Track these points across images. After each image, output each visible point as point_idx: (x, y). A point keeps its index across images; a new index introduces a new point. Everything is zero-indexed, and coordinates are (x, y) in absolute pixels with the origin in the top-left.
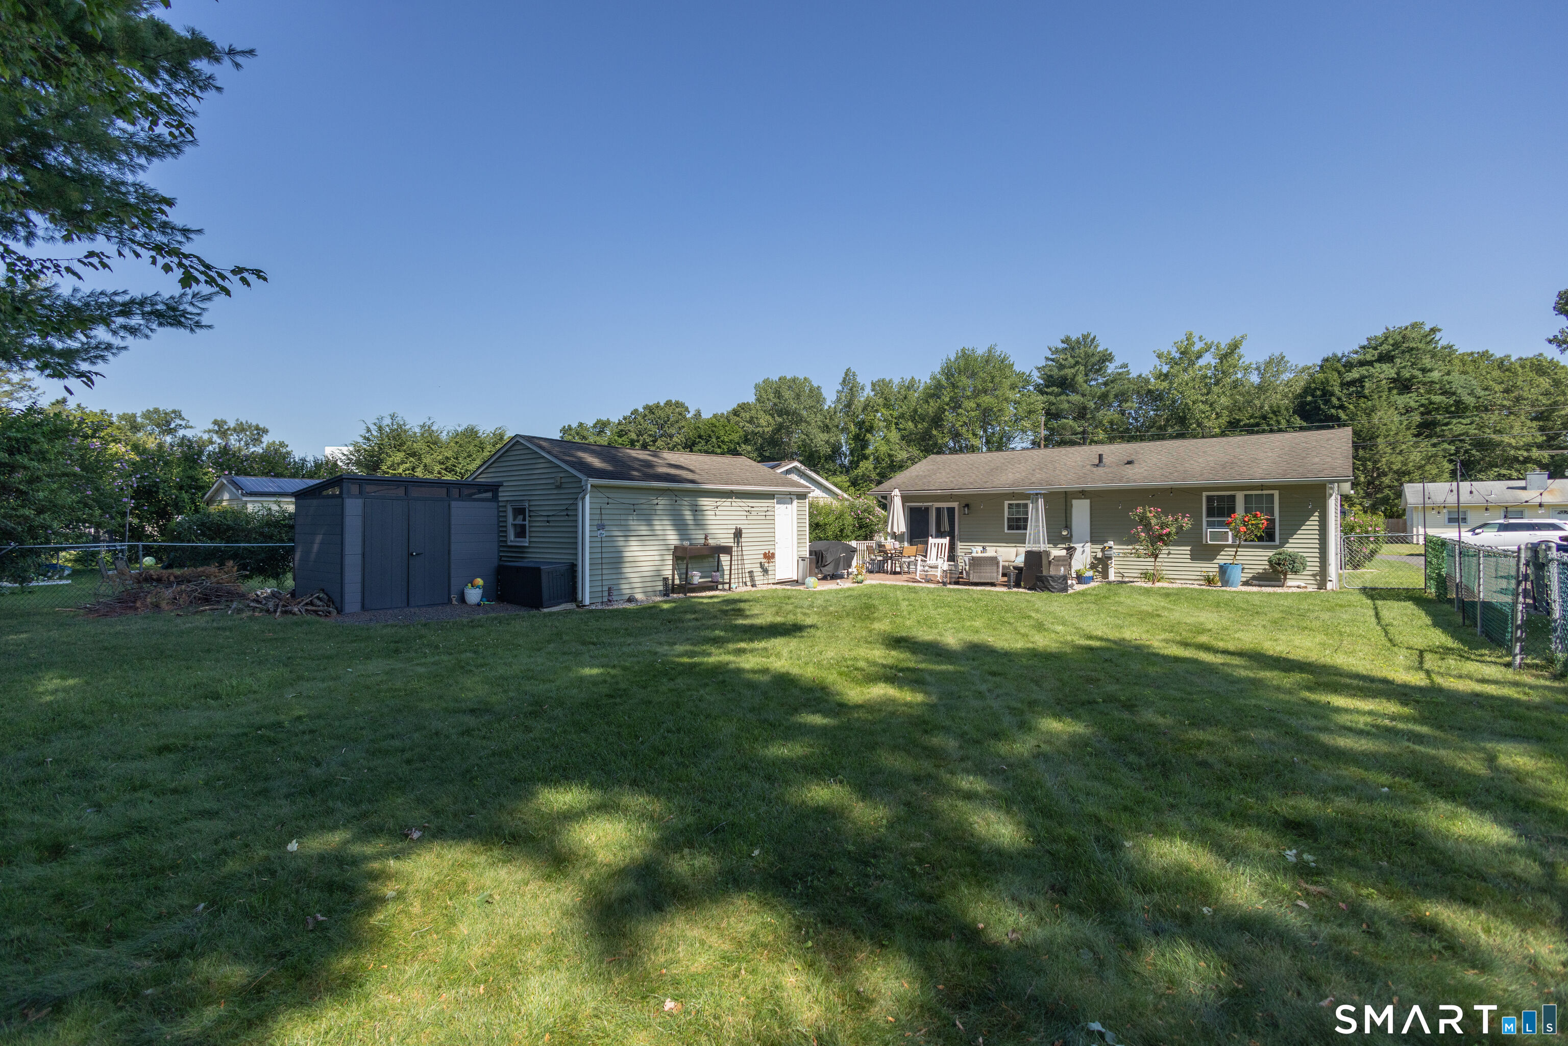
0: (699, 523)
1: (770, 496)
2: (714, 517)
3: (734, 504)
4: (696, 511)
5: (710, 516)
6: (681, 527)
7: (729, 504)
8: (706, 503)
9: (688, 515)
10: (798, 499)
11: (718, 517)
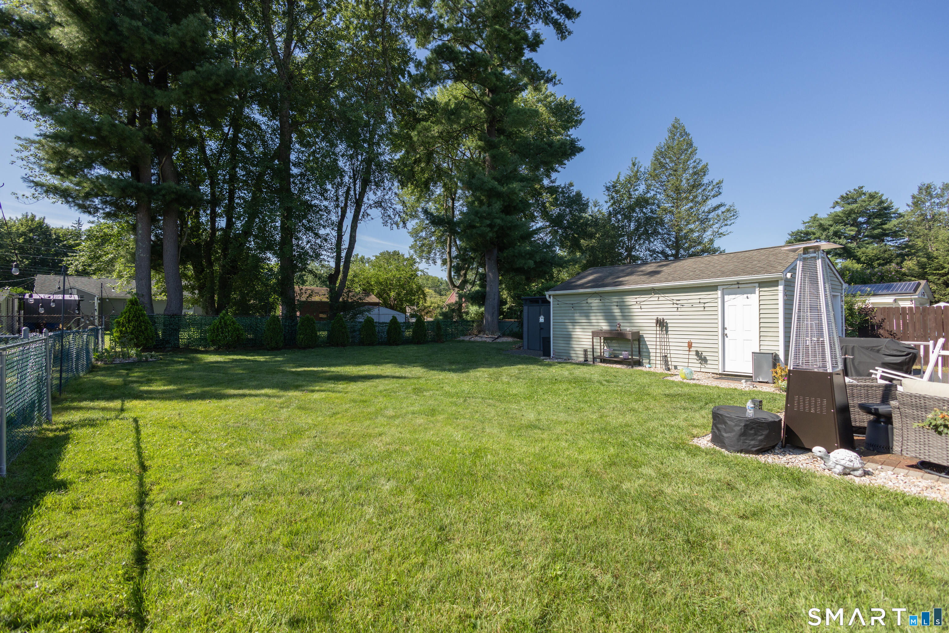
0: (626, 315)
1: (713, 288)
2: (640, 310)
3: (661, 299)
4: (623, 307)
5: (635, 310)
6: (609, 317)
7: (657, 299)
8: (631, 300)
9: (617, 311)
10: (760, 287)
11: (643, 310)
